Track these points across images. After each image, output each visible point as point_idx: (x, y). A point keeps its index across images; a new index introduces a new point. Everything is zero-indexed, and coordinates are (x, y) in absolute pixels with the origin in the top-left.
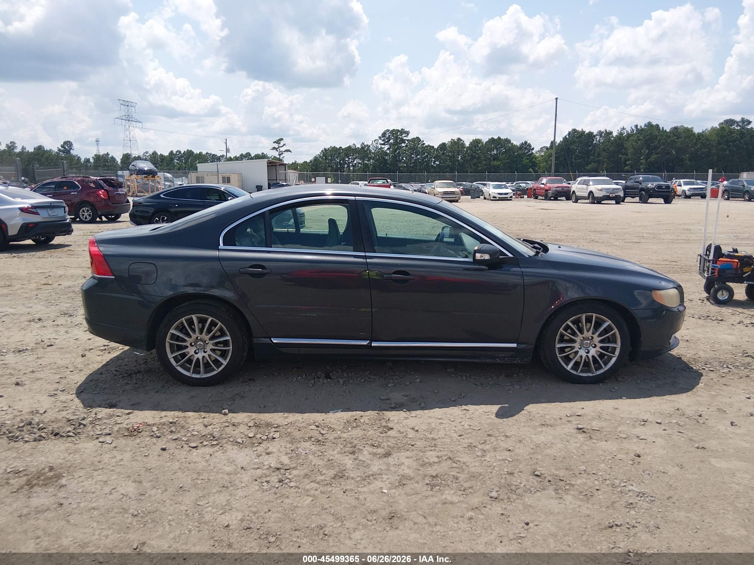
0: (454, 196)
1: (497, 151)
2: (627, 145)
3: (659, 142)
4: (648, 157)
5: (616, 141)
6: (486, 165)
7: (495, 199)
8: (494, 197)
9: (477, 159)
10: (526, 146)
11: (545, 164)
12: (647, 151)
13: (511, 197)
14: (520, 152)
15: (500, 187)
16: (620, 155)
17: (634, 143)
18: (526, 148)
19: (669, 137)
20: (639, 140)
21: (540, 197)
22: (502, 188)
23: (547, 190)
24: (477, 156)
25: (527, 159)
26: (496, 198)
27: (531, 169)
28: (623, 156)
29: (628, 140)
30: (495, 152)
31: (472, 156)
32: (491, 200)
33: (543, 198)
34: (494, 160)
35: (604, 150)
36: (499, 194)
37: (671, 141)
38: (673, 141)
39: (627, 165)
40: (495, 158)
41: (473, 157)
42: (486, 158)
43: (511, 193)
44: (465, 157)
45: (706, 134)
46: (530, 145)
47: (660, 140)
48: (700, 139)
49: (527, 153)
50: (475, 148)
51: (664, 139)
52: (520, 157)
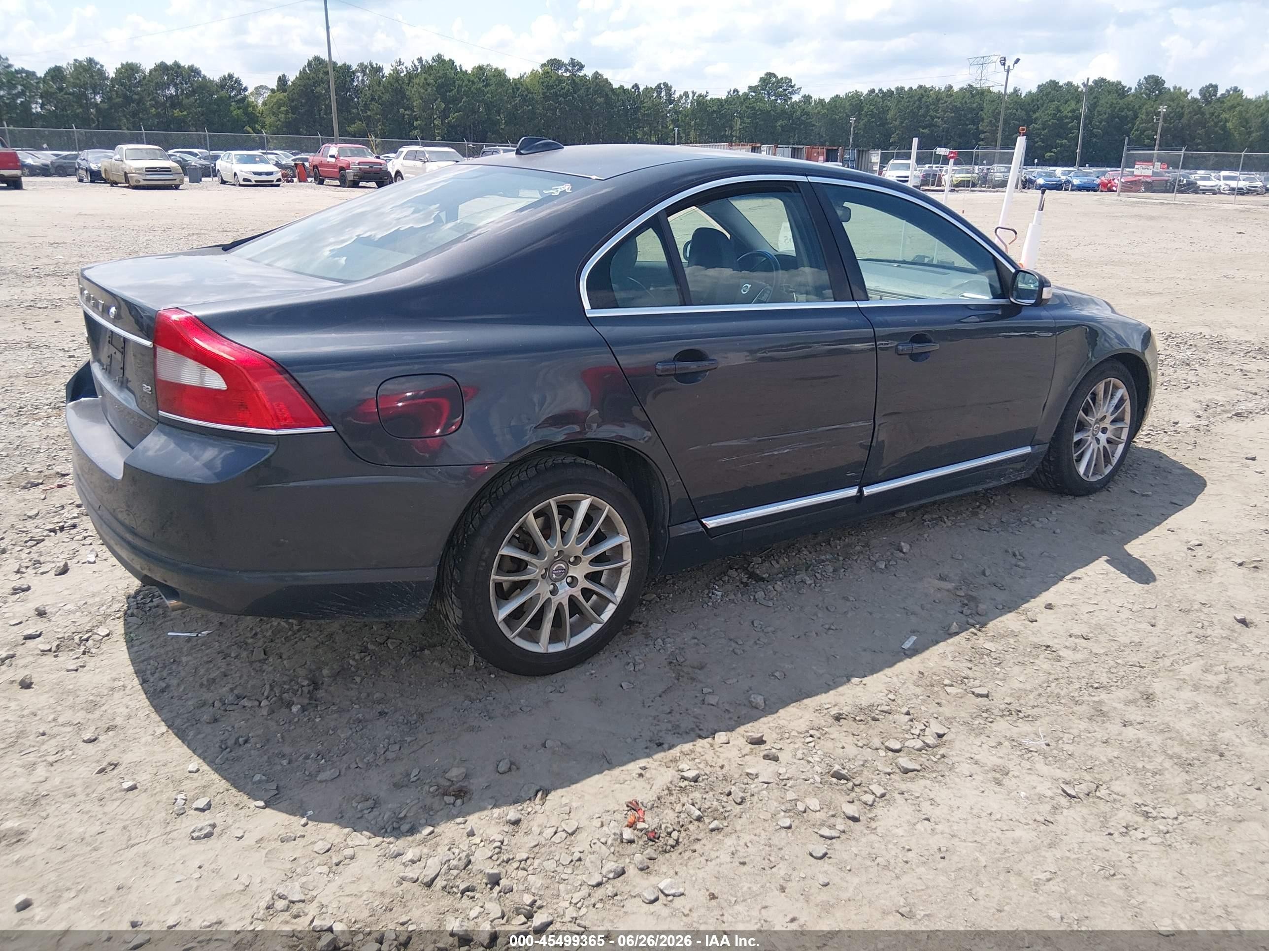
0: (171, 177)
1: (177, 89)
2: (412, 92)
3: (459, 91)
4: (444, 115)
5: (392, 85)
6: (158, 115)
7: (247, 183)
8: (245, 180)
9: (138, 104)
10: (230, 83)
11: (273, 118)
12: (443, 105)
13: (279, 180)
14: (223, 93)
15: (251, 160)
16: (402, 110)
17: (422, 91)
18: (233, 88)
19: (473, 82)
20: (429, 85)
21: (327, 181)
22: (255, 162)
23: (342, 169)
24: (136, 97)
25: (239, 108)
26: (249, 181)
27: (249, 129)
28: (407, 112)
29: (411, 84)
30: (172, 91)
31: (125, 97)
32: (240, 185)
33: (337, 182)
34: (173, 106)
35: (373, 99)
36: (256, 173)
37: (476, 89)
38: (479, 90)
39: (415, 128)
40: (174, 102)
41: (128, 100)
42: (157, 102)
43: (277, 172)
44: (110, 99)
45: (524, 81)
46: (238, 82)
47: (460, 86)
48: (518, 89)
49: (236, 95)
50: (130, 80)
51: (466, 86)
52: (225, 102)
